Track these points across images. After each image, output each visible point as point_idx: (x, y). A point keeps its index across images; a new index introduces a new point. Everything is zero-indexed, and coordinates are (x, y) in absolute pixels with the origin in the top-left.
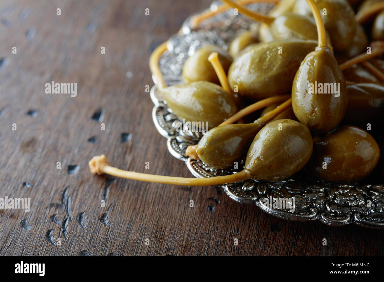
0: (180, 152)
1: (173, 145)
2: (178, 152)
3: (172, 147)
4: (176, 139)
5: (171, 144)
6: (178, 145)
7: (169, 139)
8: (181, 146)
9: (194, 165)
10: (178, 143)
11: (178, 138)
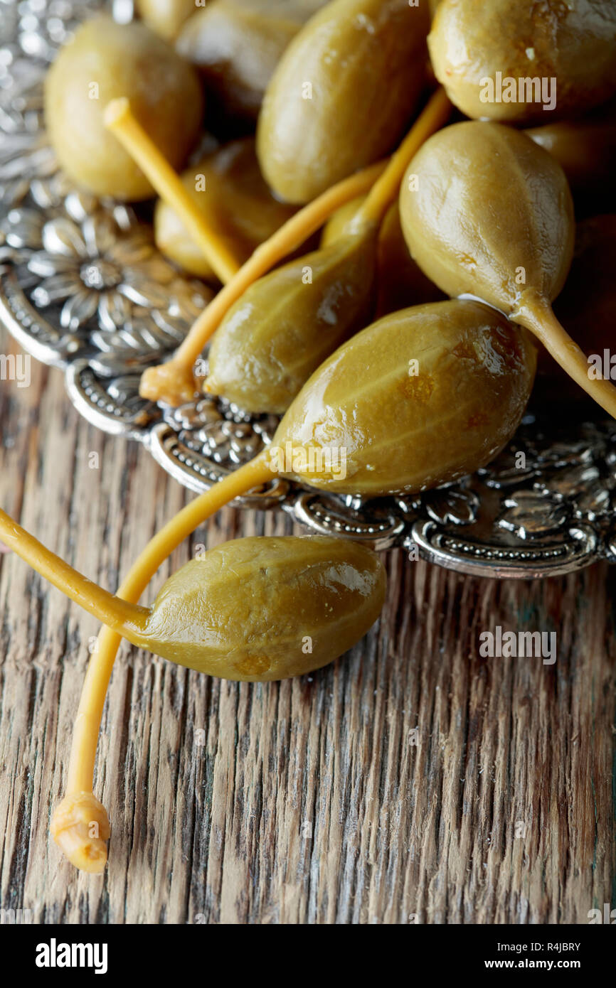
0: (118, 412)
1: (89, 391)
2: (111, 415)
3: (88, 398)
4: (88, 369)
5: (82, 388)
6: (105, 389)
7: (71, 371)
8: (113, 391)
9: (176, 452)
10: (102, 382)
11: (97, 366)
